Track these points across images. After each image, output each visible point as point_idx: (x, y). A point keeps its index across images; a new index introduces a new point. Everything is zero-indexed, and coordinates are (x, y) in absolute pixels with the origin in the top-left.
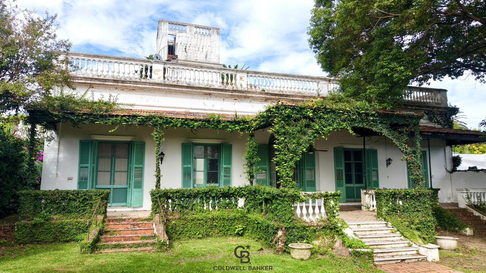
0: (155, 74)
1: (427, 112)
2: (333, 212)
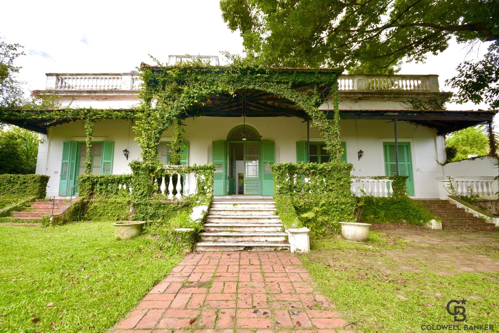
0: (124, 84)
2: (203, 189)
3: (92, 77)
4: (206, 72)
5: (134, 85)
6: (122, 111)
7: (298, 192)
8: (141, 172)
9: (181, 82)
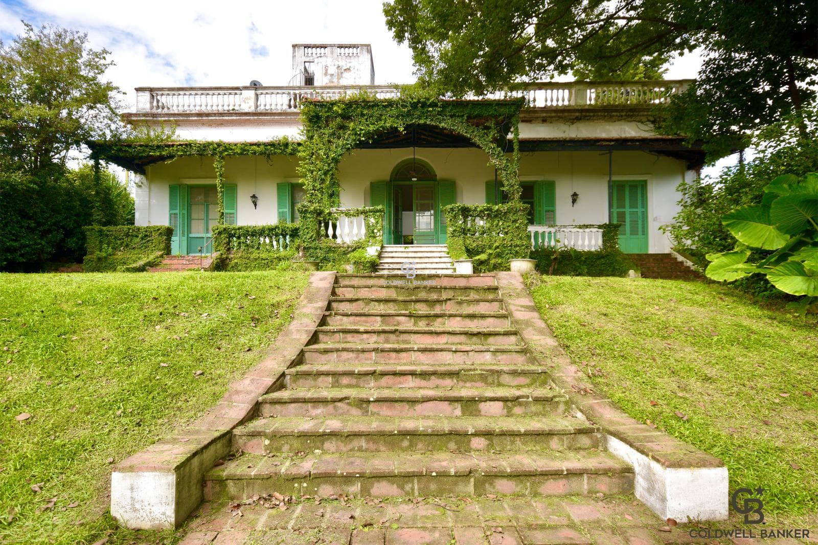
0: (245, 103)
1: (652, 119)
2: (373, 232)
3: (200, 92)
4: (373, 106)
5: (259, 103)
6: (260, 145)
7: (472, 235)
8: (308, 215)
9: (346, 117)
